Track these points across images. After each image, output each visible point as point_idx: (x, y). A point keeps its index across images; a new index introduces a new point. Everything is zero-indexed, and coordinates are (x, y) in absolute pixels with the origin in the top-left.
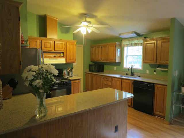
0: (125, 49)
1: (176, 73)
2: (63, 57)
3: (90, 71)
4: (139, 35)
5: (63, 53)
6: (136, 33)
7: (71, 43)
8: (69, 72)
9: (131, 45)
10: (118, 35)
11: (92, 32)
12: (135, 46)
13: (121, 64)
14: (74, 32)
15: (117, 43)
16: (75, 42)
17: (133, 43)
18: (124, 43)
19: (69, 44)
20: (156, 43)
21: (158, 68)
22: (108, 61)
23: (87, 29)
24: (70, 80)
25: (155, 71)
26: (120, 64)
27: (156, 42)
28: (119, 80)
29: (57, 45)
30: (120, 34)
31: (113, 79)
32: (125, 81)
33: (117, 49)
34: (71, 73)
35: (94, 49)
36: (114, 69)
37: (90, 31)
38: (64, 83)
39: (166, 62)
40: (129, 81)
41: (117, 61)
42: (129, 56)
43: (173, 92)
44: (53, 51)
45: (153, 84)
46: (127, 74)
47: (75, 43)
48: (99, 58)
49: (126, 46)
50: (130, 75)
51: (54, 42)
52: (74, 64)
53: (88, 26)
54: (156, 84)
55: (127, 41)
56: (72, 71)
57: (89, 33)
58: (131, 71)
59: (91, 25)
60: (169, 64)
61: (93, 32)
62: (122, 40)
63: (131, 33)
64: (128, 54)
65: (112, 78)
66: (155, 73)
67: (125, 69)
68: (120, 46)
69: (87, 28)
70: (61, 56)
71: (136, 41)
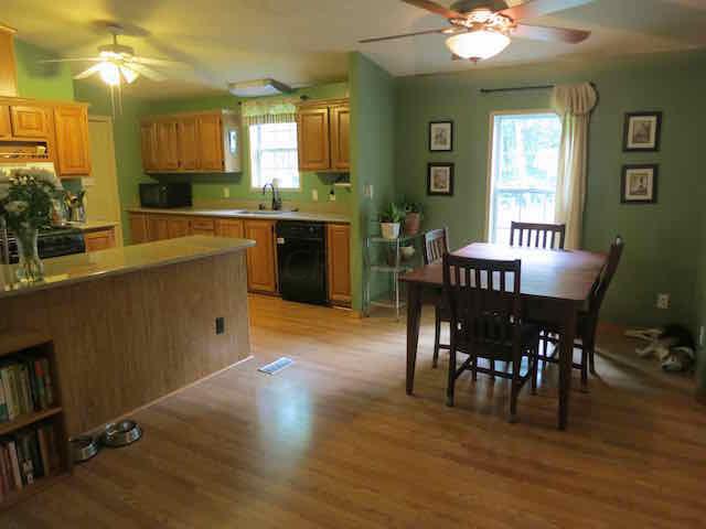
0: (253, 130)
1: (371, 192)
2: (44, 158)
3: (144, 204)
4: (285, 89)
5: (44, 144)
6: (275, 83)
7: (69, 112)
8: (70, 209)
9: (266, 119)
10: (226, 88)
11: (138, 78)
12: (278, 121)
13: (244, 176)
14: (78, 77)
15: (224, 112)
16: (85, 107)
17: (272, 112)
18: (249, 111)
19: (63, 115)
20: (326, 115)
21: (336, 182)
22: (202, 171)
23: (119, 69)
24: (81, 232)
25: (332, 193)
26: (240, 177)
27: (325, 111)
28: (237, 222)
29: (20, 119)
30: (232, 85)
31: (222, 221)
32: (252, 224)
33: (226, 129)
34: (77, 211)
35: (153, 132)
36: (223, 194)
37: (131, 77)
38: (59, 240)
39: (345, 165)
40: (265, 224)
41: (229, 169)
42: (264, 154)
43: (364, 237)
44: (8, 138)
45: (323, 223)
46: (261, 208)
47: (85, 111)
48: (172, 159)
49: (255, 120)
50: (270, 206)
51: (7, 108)
52: (85, 181)
53: (123, 62)
54: (331, 223)
55: (255, 108)
56: (81, 205)
57: (130, 81)
58: (272, 197)
59: (134, 59)
60: (351, 170)
61: (141, 79)
62: (240, 103)
63: (261, 82)
64: (263, 147)
65: (217, 221)
66: (333, 198)
67: (257, 191)
68: (237, 120)
69: (121, 66)
70: (40, 157)
71: (278, 109)
